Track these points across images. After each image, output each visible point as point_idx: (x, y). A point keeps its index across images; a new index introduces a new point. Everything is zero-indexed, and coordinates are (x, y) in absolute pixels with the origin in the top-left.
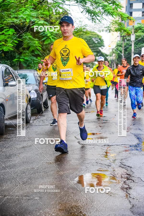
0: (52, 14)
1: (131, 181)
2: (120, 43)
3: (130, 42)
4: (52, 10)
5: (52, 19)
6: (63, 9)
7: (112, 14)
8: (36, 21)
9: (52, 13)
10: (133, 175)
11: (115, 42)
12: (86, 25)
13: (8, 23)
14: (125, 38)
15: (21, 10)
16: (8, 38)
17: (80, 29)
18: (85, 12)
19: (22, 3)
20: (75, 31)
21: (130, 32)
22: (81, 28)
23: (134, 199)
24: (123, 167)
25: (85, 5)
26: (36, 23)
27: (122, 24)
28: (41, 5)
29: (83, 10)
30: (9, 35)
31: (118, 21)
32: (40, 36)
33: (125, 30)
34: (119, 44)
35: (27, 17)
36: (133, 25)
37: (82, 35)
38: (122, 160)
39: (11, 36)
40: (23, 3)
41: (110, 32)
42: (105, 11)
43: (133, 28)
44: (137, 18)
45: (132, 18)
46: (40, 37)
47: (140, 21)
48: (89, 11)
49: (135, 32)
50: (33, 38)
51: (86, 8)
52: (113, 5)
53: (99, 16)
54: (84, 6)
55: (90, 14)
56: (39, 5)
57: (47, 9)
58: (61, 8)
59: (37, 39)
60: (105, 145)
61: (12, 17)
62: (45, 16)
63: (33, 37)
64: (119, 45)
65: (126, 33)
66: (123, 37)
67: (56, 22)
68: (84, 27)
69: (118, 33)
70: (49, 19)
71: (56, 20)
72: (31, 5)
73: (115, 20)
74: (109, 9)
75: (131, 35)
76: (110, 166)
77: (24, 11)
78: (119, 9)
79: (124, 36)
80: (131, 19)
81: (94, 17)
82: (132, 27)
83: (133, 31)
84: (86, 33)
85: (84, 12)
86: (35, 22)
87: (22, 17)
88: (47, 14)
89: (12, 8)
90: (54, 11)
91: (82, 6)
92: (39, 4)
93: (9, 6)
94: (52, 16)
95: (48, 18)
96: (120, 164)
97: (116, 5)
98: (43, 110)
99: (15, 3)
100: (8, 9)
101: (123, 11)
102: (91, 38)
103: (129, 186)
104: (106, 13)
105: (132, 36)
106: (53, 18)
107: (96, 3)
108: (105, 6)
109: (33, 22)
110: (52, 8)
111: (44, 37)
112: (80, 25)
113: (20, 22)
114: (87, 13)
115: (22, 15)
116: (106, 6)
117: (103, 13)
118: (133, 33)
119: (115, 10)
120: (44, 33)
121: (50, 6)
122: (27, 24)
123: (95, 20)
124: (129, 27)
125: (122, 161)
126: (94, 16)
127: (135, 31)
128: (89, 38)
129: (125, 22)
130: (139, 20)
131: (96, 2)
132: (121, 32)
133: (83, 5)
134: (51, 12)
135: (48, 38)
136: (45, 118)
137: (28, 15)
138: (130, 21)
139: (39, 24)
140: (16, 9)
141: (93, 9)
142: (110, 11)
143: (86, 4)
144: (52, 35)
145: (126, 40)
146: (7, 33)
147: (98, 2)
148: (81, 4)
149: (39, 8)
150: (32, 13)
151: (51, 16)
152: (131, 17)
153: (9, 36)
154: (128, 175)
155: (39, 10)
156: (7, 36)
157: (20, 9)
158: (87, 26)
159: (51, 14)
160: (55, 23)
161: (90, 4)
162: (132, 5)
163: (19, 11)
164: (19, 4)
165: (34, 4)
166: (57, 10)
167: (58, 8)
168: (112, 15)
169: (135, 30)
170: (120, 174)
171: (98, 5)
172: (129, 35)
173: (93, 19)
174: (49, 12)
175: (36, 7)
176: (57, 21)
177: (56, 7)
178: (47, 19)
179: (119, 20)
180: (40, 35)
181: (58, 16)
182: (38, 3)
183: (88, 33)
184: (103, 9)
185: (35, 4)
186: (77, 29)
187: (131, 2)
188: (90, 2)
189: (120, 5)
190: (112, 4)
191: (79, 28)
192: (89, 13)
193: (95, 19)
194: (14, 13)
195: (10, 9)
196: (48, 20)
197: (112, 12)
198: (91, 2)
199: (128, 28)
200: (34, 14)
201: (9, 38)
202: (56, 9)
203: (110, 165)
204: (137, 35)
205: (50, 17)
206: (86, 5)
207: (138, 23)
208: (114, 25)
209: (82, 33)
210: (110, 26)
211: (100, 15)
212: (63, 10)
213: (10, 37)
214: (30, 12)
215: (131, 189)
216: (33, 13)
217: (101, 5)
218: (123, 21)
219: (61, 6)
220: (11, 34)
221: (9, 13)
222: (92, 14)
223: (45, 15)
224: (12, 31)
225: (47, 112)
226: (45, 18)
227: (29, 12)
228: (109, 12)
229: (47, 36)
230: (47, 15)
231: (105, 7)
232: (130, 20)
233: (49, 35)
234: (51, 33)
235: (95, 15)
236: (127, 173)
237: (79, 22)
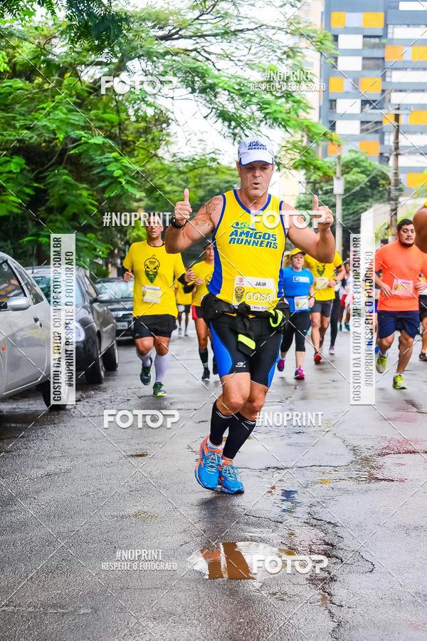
0: (126, 120)
1: (334, 560)
2: (304, 199)
3: (331, 198)
4: (126, 111)
5: (127, 132)
6: (156, 108)
7: (284, 124)
8: (83, 138)
9: (126, 117)
10: (341, 545)
11: (294, 195)
12: (217, 152)
13: (7, 142)
14: (317, 185)
15: (44, 109)
16: (7, 180)
17: (202, 162)
18: (213, 118)
19: (46, 90)
20: (187, 166)
21: (330, 173)
22: (204, 158)
23: (342, 606)
24: (316, 525)
25: (213, 98)
26: (82, 141)
27: (309, 151)
28: (97, 95)
29: (210, 111)
30: (10, 172)
31: (300, 143)
32: (93, 177)
33: (319, 166)
34: (303, 201)
35: (58, 128)
36: (338, 154)
37: (207, 177)
38: (311, 506)
39: (15, 176)
40: (48, 89)
41: (279, 169)
42: (267, 117)
43: (339, 163)
44: (350, 138)
45: (335, 135)
46: (94, 179)
47: (356, 145)
48: (224, 116)
49: (343, 173)
50: (76, 183)
51: (216, 107)
52: (287, 102)
53: (251, 129)
54: (211, 102)
55: (227, 124)
56: (92, 97)
57: (112, 106)
58: (150, 105)
59: (85, 186)
60: (269, 468)
61: (18, 125)
62: (106, 126)
63: (76, 180)
64: (303, 203)
65: (321, 174)
66: (315, 183)
67: (138, 141)
68: (213, 155)
69: (301, 175)
70: (118, 131)
71: (138, 135)
72: (71, 96)
73: (291, 140)
74: (275, 111)
75: (334, 178)
76: (281, 523)
77: (51, 110)
78: (301, 113)
79: (315, 180)
80: (333, 138)
81: (237, 131)
82: (337, 160)
83: (338, 169)
84: (217, 171)
85: (210, 116)
86: (80, 139)
87: (46, 125)
88: (114, 120)
89: (19, 103)
90: (131, 112)
91: (204, 102)
92: (90, 93)
93: (10, 97)
94: (127, 125)
95: (116, 130)
96: (307, 516)
97: (294, 102)
98: (102, 374)
99: (27, 90)
100: (9, 105)
101: (313, 117)
102: (229, 184)
103: (329, 574)
104: (268, 121)
105: (336, 182)
106: (128, 130)
107: (243, 95)
108: (266, 104)
109: (75, 140)
110: (127, 104)
111: (103, 178)
112: (201, 151)
113: (39, 140)
114: (220, 120)
115: (44, 122)
116: (269, 103)
117: (261, 121)
118: (338, 174)
119: (293, 115)
120: (103, 168)
121: (120, 98)
122: (59, 145)
123: (239, 139)
124: (326, 159)
125: (313, 509)
126: (239, 128)
127: (344, 168)
128: (226, 185)
129: (318, 145)
130: (354, 143)
131: (241, 92)
132: (308, 170)
133: (208, 99)
134: (123, 116)
135: (115, 181)
136: (106, 396)
137: (62, 121)
138: (330, 143)
139: (92, 144)
140: (29, 106)
141: (234, 111)
142: (279, 116)
143: (215, 97)
144: (125, 174)
145: (320, 192)
146: (6, 167)
147: (248, 93)
148: (203, 95)
149: (90, 104)
150: (72, 117)
151: (125, 126)
152: (333, 134)
153: (10, 175)
154: (327, 544)
155: (90, 110)
156: (5, 175)
157: (41, 106)
158: (219, 152)
159: (123, 120)
160: (135, 143)
161: (227, 98)
162: (333, 103)
163: (39, 109)
164: (37, 93)
165: (77, 93)
166: (138, 109)
167: (143, 106)
168: (284, 126)
169: (342, 166)
170: (306, 544)
171: (247, 99)
172: (329, 179)
173: (235, 135)
174: (119, 116)
175: (83, 100)
176: (141, 137)
177: (138, 102)
178: (112, 133)
179: (301, 141)
180: (94, 174)
181: (143, 124)
182: (88, 89)
183: (223, 172)
184: (261, 111)
185: (82, 93)
186: (194, 159)
187: (332, 97)
188: (227, 93)
189: (304, 101)
190: (283, 100)
191: (197, 158)
192: (224, 119)
193: (240, 137)
194: (24, 115)
195: (12, 104)
196: (116, 136)
197: (283, 120)
198: (229, 91)
199: (325, 162)
200: (78, 117)
201: (9, 182)
202: (136, 107)
203: (280, 520)
204: (349, 179)
205: (120, 129)
206: (216, 101)
207: (350, 149)
208: (289, 151)
209: (205, 170)
210: (279, 156)
211: (253, 127)
212: (156, 111)
213: (13, 178)
214: (67, 114)
215: (335, 581)
216: (74, 115)
217: (255, 100)
218: (312, 142)
219: (149, 99)
220: (15, 171)
221: (9, 117)
222: (233, 124)
223: (107, 123)
224: (18, 164)
225: (114, 380)
226: (107, 131)
227: (64, 114)
228: (275, 119)
229: (113, 177)
230: (112, 123)
231: (265, 106)
232: (331, 140)
233: (117, 173)
234: (123, 168)
235: (239, 125)
236: (324, 541)
237: (199, 142)
